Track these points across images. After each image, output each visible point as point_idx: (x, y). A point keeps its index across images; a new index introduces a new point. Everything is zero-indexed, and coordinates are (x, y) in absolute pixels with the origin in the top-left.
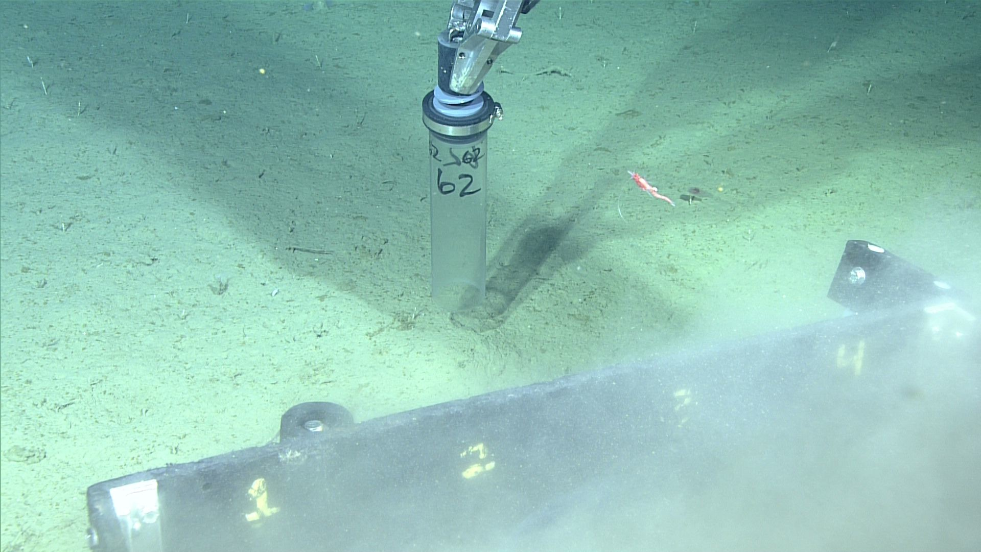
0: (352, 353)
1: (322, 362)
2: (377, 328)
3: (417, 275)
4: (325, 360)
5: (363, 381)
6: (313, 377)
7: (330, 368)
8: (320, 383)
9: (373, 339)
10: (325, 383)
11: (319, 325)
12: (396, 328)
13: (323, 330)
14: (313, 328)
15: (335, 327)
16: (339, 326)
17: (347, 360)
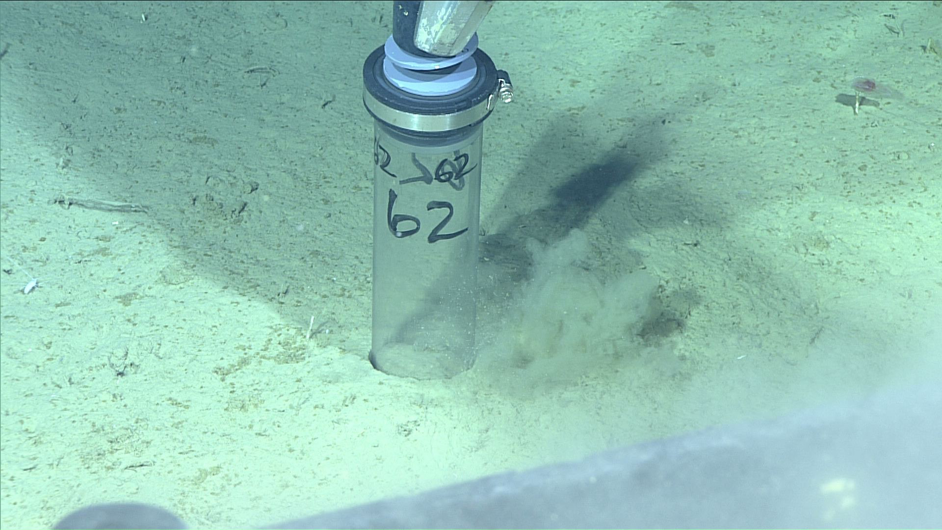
0: (187, 407)
1: (126, 426)
2: (235, 358)
3: (316, 253)
4: (132, 422)
5: (207, 463)
6: (108, 456)
7: (143, 438)
8: (123, 466)
9: (229, 379)
10: (133, 466)
11: (120, 353)
12: (275, 359)
13: (128, 362)
14: (109, 359)
15: (152, 355)
16: (161, 355)
17: (176, 421)
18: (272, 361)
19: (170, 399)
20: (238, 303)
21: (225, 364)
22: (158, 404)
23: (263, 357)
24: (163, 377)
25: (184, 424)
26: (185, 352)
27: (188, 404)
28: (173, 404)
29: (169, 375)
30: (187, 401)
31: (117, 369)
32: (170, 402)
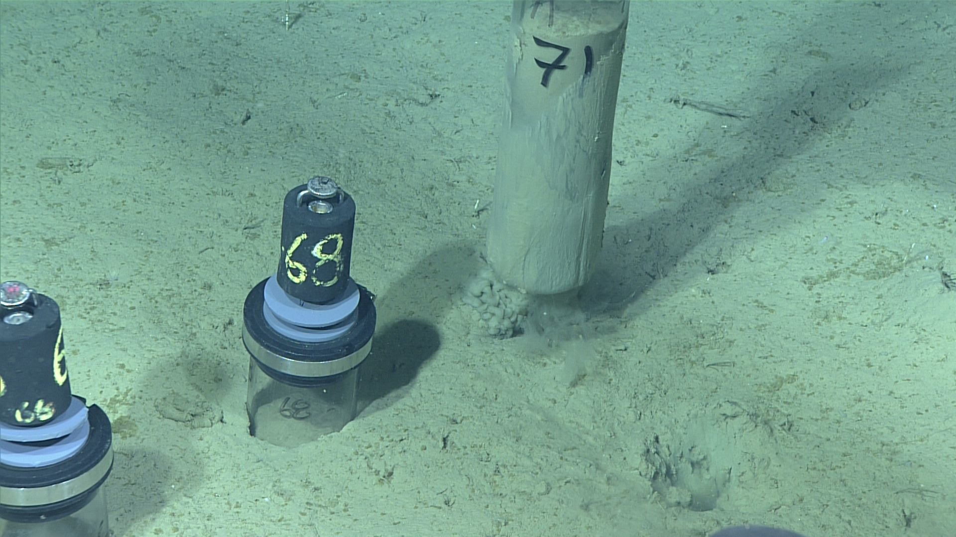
18: (861, 277)
19: (757, 301)
20: (834, 217)
21: (814, 274)
22: (744, 305)
23: (853, 272)
24: (752, 279)
25: (767, 327)
26: (776, 258)
27: (773, 308)
28: (758, 306)
29: (758, 279)
30: (772, 305)
31: (709, 266)
32: (756, 304)
